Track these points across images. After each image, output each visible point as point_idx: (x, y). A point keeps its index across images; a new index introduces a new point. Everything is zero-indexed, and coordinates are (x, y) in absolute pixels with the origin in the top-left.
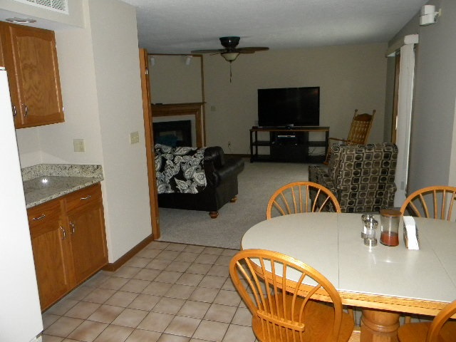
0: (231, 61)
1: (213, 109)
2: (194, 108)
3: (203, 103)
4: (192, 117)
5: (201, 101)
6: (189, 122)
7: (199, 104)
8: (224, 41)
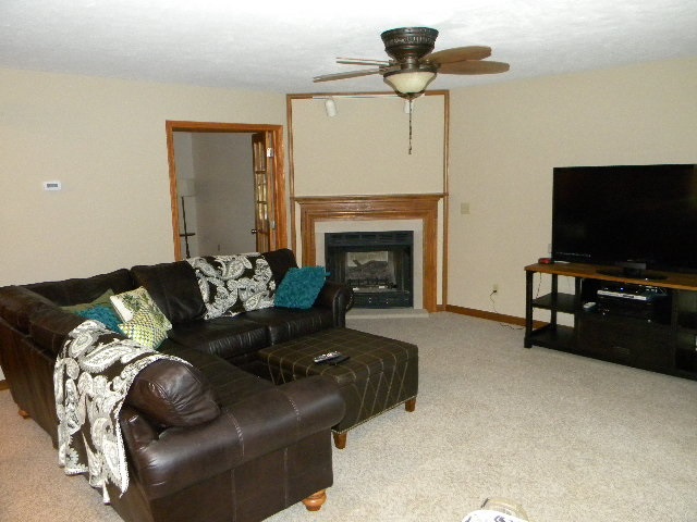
0: (410, 96)
1: (465, 209)
2: (422, 206)
3: (444, 195)
4: (415, 225)
5: (441, 191)
6: (407, 236)
7: (436, 197)
8: (392, 38)
